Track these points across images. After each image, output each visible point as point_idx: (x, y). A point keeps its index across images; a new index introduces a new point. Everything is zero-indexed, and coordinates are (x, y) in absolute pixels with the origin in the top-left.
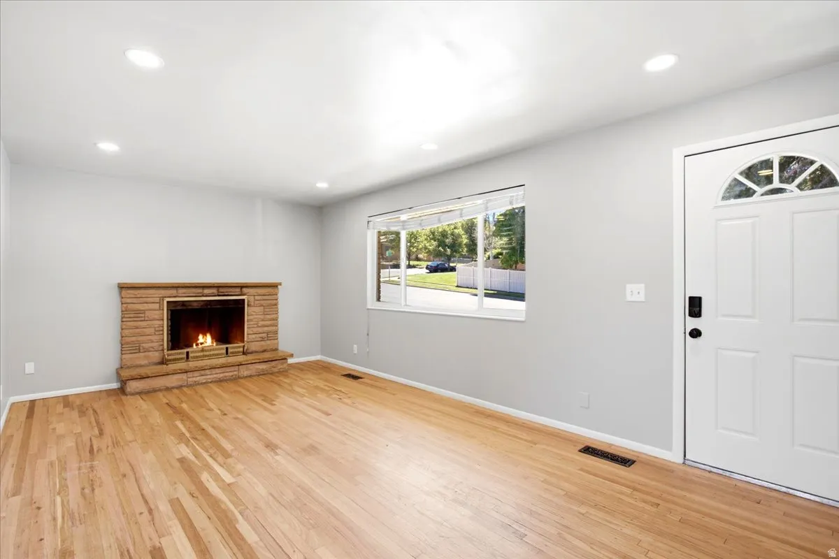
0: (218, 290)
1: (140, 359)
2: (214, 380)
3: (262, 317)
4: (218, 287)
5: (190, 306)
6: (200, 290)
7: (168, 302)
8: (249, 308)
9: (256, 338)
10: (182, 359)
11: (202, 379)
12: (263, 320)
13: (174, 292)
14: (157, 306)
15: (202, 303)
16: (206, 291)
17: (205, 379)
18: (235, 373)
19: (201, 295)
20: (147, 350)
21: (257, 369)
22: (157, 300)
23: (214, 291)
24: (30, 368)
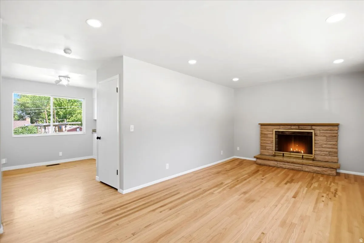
0: (299, 127)
1: (266, 152)
2: (289, 168)
3: (325, 142)
4: (299, 125)
5: (285, 133)
6: (289, 127)
7: (276, 131)
8: (316, 137)
9: (321, 153)
10: (281, 156)
11: (284, 166)
12: (326, 144)
13: (278, 127)
14: (271, 132)
15: (290, 133)
16: (293, 127)
17: (285, 166)
18: (300, 168)
19: (290, 129)
20: (268, 150)
21: (313, 169)
22: (272, 130)
23: (297, 127)
24: (238, 149)
